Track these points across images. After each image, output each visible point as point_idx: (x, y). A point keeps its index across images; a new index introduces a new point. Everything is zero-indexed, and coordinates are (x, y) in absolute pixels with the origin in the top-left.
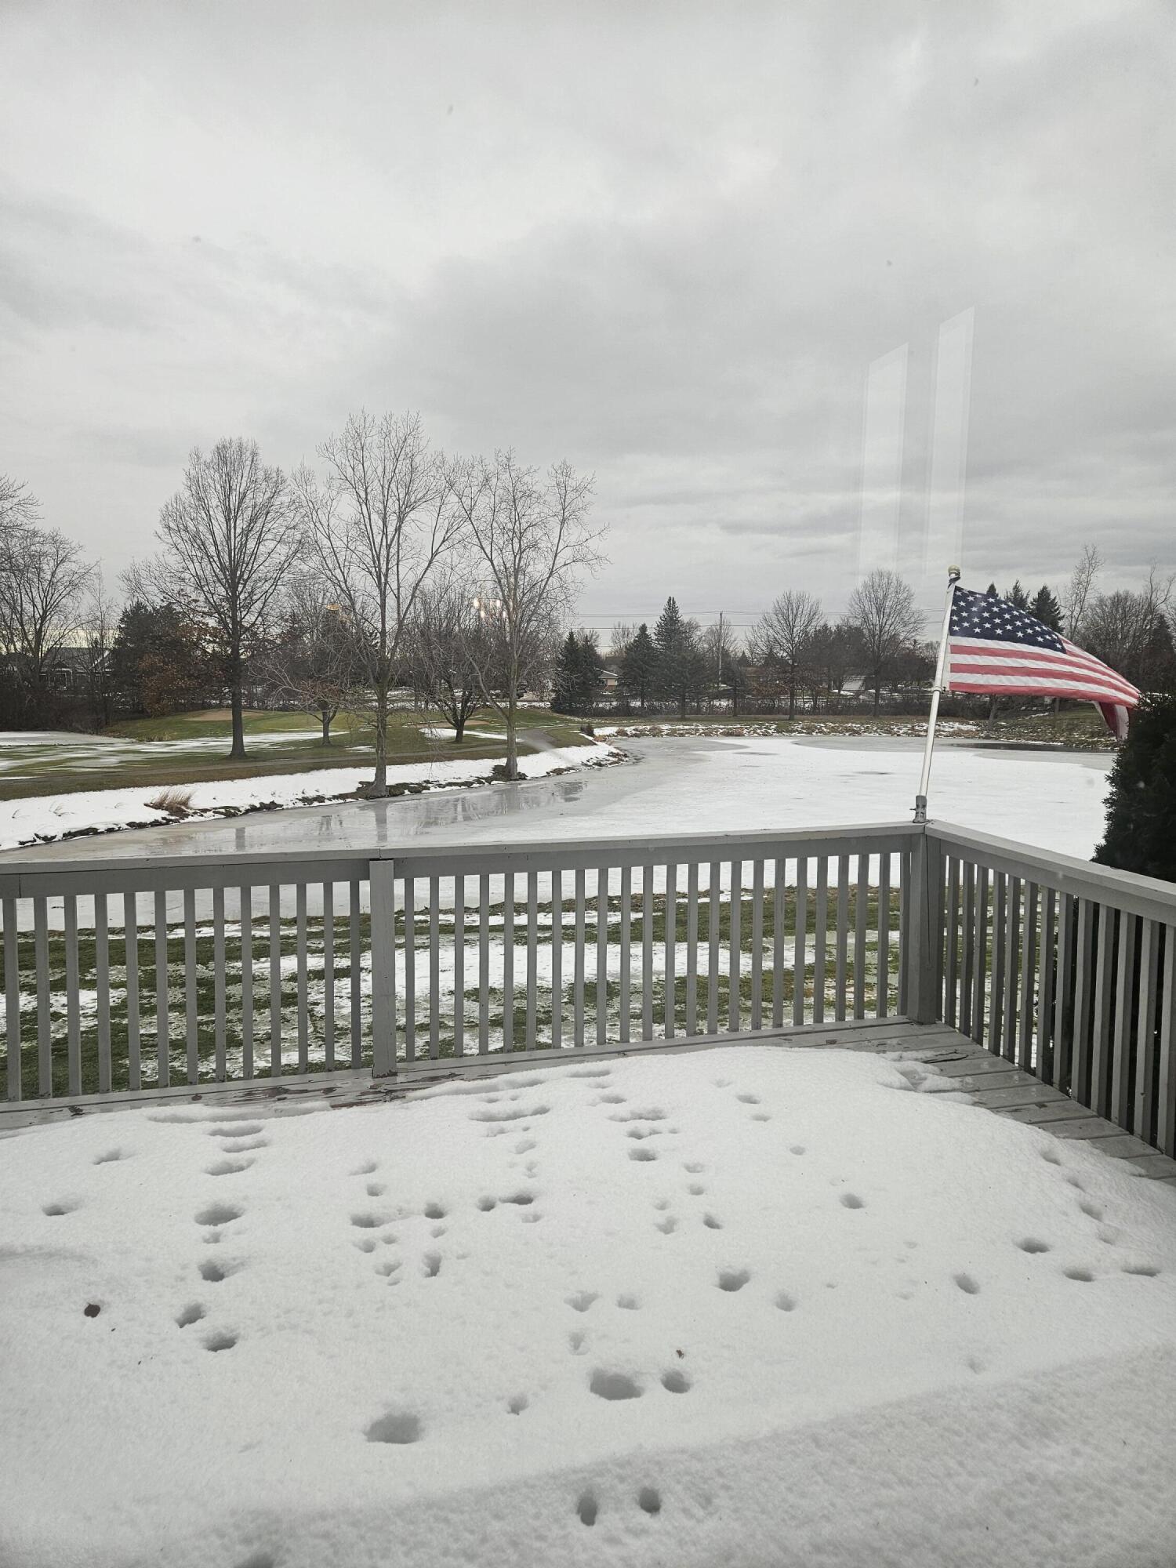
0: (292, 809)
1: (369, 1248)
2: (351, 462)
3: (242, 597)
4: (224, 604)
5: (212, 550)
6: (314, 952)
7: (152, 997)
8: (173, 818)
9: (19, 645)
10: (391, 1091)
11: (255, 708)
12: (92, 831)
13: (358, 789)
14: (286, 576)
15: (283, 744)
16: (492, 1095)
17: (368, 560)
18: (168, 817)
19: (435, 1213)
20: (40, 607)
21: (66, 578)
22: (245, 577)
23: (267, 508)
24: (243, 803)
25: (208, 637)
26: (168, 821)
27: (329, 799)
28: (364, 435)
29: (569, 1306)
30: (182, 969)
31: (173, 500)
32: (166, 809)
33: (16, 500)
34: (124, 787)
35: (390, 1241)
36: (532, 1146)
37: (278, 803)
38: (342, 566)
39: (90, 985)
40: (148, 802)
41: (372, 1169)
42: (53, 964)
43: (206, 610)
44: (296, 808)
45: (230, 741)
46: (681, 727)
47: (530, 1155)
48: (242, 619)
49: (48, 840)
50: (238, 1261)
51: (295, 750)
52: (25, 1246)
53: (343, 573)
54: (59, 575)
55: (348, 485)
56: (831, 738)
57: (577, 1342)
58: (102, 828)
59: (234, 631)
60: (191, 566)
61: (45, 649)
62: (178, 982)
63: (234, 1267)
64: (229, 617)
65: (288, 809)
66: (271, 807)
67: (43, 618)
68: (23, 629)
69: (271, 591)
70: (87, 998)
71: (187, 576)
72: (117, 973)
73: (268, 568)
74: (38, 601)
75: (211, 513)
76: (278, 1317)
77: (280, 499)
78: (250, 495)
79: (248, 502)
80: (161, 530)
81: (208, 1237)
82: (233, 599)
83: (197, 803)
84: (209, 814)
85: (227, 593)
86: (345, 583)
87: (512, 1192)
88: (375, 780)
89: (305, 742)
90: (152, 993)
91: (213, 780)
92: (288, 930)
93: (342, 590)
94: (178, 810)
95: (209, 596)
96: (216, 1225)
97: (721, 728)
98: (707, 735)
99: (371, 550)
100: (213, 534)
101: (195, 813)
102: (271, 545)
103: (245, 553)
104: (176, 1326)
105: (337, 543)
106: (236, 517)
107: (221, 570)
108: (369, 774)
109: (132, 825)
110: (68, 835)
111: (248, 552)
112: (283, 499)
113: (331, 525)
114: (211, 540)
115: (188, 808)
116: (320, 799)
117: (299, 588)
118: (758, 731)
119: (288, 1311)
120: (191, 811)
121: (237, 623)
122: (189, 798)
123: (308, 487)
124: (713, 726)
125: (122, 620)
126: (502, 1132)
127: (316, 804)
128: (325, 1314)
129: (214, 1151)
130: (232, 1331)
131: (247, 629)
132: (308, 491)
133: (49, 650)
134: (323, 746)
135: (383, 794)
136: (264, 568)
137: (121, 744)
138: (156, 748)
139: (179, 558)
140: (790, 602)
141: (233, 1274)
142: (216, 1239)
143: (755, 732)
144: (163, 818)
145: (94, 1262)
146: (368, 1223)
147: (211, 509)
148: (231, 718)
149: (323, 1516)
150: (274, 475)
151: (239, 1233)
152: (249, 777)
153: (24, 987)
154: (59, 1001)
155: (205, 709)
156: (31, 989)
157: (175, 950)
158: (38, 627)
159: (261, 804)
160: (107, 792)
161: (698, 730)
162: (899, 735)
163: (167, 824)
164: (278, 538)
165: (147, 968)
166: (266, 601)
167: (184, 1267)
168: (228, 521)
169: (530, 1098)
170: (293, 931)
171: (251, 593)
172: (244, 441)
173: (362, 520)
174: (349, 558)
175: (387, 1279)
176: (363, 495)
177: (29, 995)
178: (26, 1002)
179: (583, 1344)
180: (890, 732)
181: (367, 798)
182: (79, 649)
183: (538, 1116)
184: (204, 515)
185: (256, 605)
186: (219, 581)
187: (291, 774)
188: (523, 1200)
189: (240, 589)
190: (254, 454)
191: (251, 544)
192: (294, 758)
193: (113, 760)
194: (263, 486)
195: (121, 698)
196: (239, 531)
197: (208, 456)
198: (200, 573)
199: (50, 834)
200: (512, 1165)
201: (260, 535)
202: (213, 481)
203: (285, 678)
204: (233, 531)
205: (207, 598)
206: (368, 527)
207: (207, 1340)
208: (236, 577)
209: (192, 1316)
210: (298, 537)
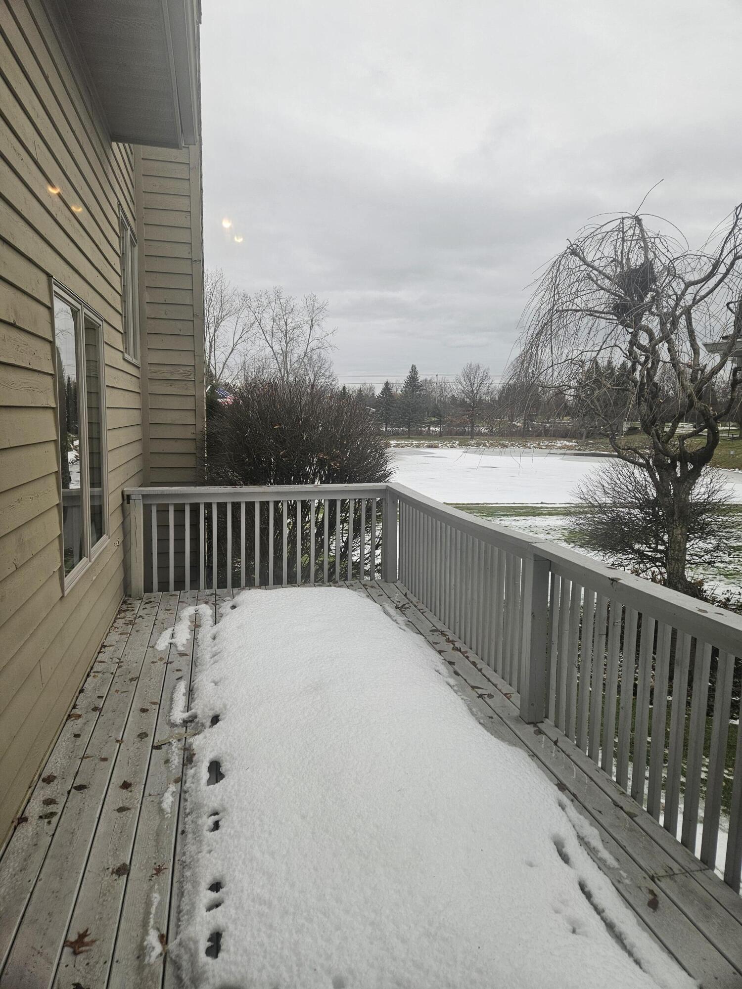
46: (403, 442)
56: (491, 449)
97: (427, 443)
98: (417, 447)
118: (448, 445)
124: (422, 442)
140: (471, 369)
143: (446, 445)
161: (412, 444)
162: (530, 448)
180: (525, 446)
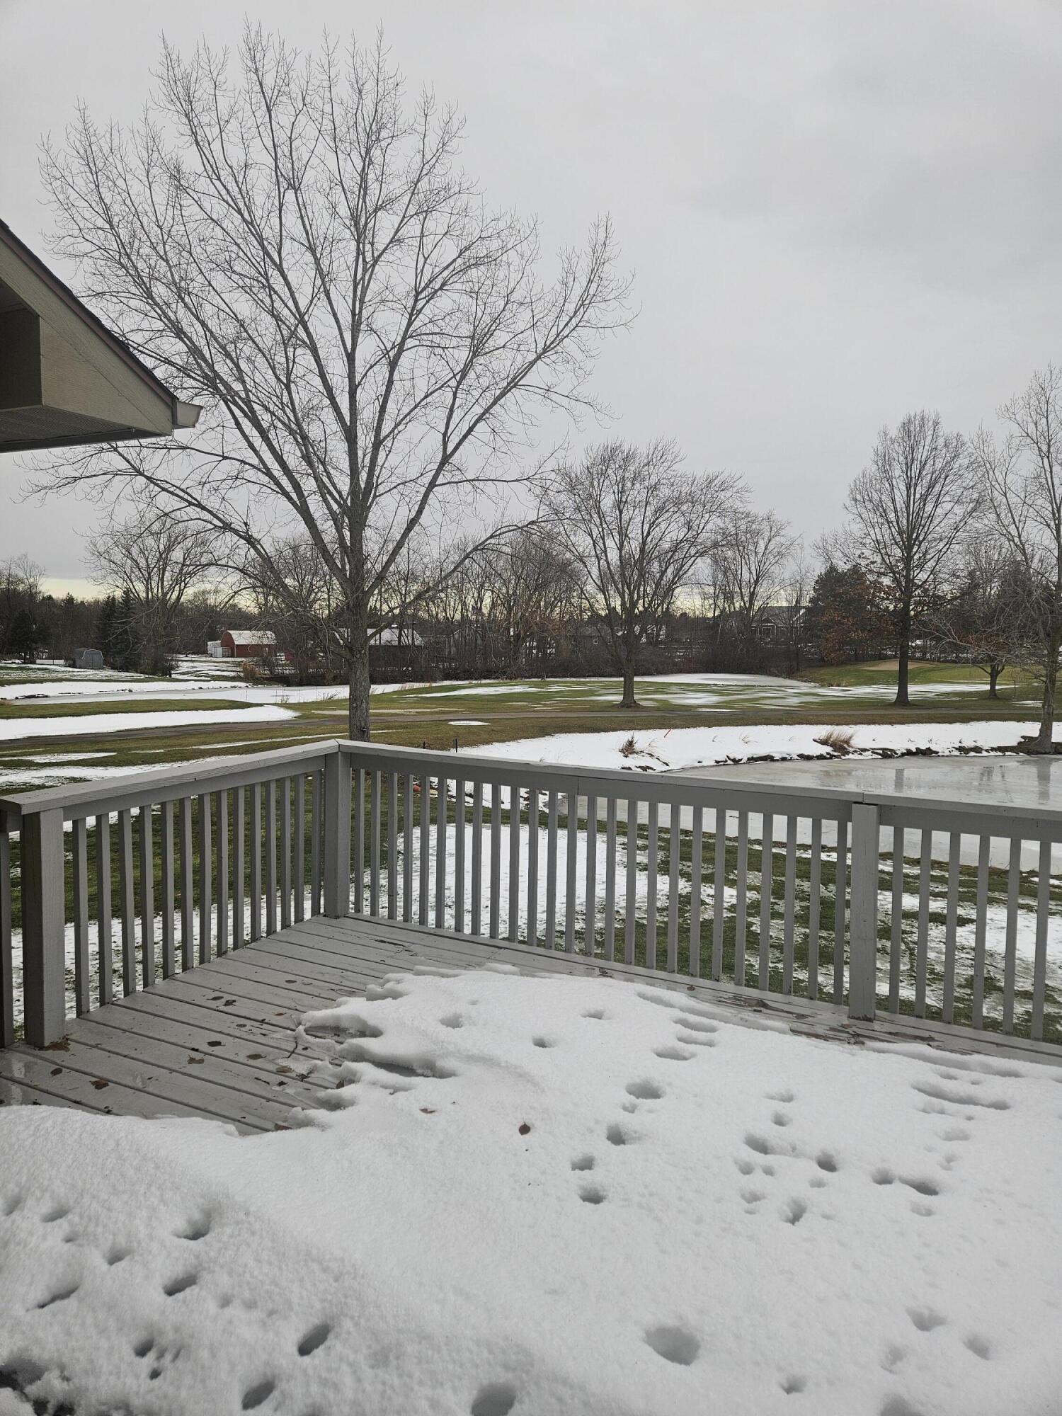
0: (947, 756)
1: (747, 1170)
2: (1034, 418)
3: (916, 557)
4: (899, 564)
5: (892, 516)
6: (937, 895)
7: (776, 903)
8: (836, 754)
9: (737, 605)
10: (859, 1035)
11: (928, 660)
12: (769, 758)
13: (1020, 743)
14: (962, 535)
15: (948, 694)
16: (953, 1071)
17: (1049, 515)
18: (832, 753)
19: (827, 1164)
20: (754, 574)
21: (776, 550)
22: (921, 538)
23: (945, 472)
24: (900, 746)
25: (882, 595)
26: (832, 757)
27: (987, 751)
28: (1050, 387)
29: (908, 1319)
30: (806, 886)
31: (861, 475)
32: (831, 746)
33: (735, 489)
34: (799, 723)
35: (769, 1172)
36: (965, 1137)
37: (934, 750)
38: (1017, 520)
39: (732, 883)
40: (817, 738)
41: (789, 1099)
42: (705, 860)
43: (883, 570)
44: (952, 756)
45: (895, 689)
47: (956, 1147)
48: (914, 578)
49: (736, 762)
50: (637, 1135)
51: (959, 701)
52: (507, 1062)
53: (1017, 528)
54: (771, 547)
55: (1029, 440)
57: (895, 1356)
58: (777, 756)
59: (906, 587)
60: (872, 532)
61: (756, 608)
62: (802, 896)
63: (633, 1139)
64: (903, 576)
65: (943, 756)
66: (927, 753)
67: (756, 582)
68: (741, 592)
69: (944, 550)
70: (730, 894)
71: (868, 541)
72: (753, 878)
73: (944, 528)
74: (753, 569)
75: (894, 483)
76: (643, 1195)
77: (960, 461)
78: (930, 462)
79: (928, 469)
80: (849, 503)
81: (628, 1105)
82: (907, 560)
83: (857, 742)
84: (867, 753)
85: (903, 554)
86: (1020, 537)
87: (917, 1174)
88: (1040, 735)
89: (970, 694)
90: (776, 901)
91: (874, 723)
92: (910, 869)
93: (1016, 544)
94: (841, 747)
95: (886, 557)
96: (638, 1098)
99: (1052, 504)
100: (894, 502)
101: (855, 751)
102: (947, 506)
103: (922, 517)
104: (569, 1167)
105: (1013, 500)
106: (916, 484)
107: (899, 534)
108: (1033, 729)
109: (802, 757)
110: (752, 760)
111: (925, 515)
112: (963, 461)
113: (1007, 483)
114: (892, 508)
115: (849, 746)
116: (977, 750)
117: (973, 546)
119: (651, 1195)
120: (851, 750)
121: (910, 581)
122: (850, 738)
123: (986, 449)
125: (817, 582)
126: (942, 1112)
127: (972, 754)
128: (680, 1212)
129: (668, 1035)
130: (604, 1190)
131: (919, 587)
132: (986, 451)
133: (760, 608)
134: (989, 698)
135: (1048, 751)
136: (941, 528)
137: (805, 687)
138: (833, 692)
139: (862, 526)
141: (631, 1144)
142: (631, 1109)
144: (828, 753)
145: (543, 1091)
146: (762, 1147)
147: (894, 480)
148: (898, 668)
149: (565, 1382)
150: (954, 440)
151: (650, 1111)
152: (909, 723)
153: (684, 874)
154: (707, 891)
155: (880, 659)
156: (688, 876)
157: (804, 868)
158: (752, 590)
159: (917, 749)
160: (785, 727)
163: (831, 758)
164: (956, 499)
165: (778, 878)
166: (939, 559)
167: (597, 1122)
168: (908, 490)
169: (994, 1087)
170: (915, 871)
171: (925, 554)
172: (926, 412)
173: (1043, 474)
174: (1025, 513)
175: (747, 1206)
176: (1045, 448)
177: (687, 881)
178: (684, 886)
179: (899, 1363)
181: (1029, 753)
182: (780, 608)
183: (993, 1110)
184: (887, 485)
185: (929, 564)
186: (896, 543)
187: (950, 723)
188: (926, 1189)
189: (915, 550)
190: (936, 424)
191: (929, 508)
192: (956, 709)
193: (795, 701)
194: (944, 451)
195: (810, 648)
196: (918, 496)
197: (894, 432)
198: (879, 537)
199: (738, 757)
200: (930, 1149)
201: (939, 498)
202: (898, 453)
203: (949, 631)
204: (912, 497)
205: (883, 560)
206: (1049, 480)
207: (585, 1190)
208: (912, 539)
209: (586, 1164)
210: (975, 496)
